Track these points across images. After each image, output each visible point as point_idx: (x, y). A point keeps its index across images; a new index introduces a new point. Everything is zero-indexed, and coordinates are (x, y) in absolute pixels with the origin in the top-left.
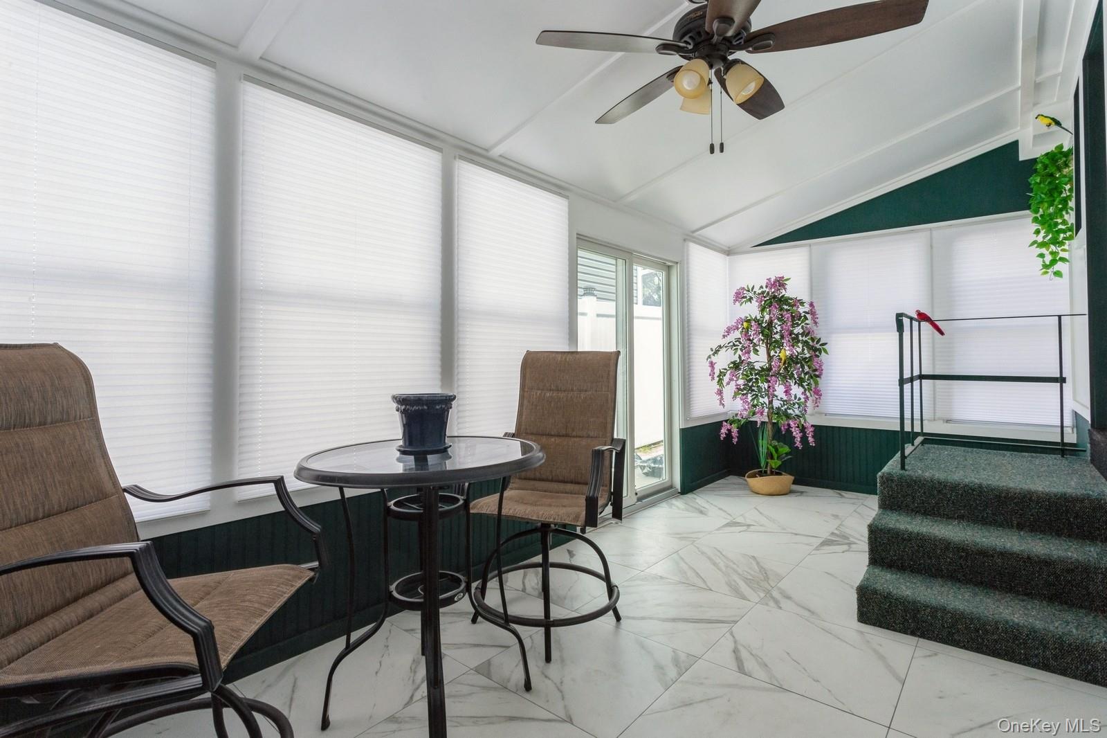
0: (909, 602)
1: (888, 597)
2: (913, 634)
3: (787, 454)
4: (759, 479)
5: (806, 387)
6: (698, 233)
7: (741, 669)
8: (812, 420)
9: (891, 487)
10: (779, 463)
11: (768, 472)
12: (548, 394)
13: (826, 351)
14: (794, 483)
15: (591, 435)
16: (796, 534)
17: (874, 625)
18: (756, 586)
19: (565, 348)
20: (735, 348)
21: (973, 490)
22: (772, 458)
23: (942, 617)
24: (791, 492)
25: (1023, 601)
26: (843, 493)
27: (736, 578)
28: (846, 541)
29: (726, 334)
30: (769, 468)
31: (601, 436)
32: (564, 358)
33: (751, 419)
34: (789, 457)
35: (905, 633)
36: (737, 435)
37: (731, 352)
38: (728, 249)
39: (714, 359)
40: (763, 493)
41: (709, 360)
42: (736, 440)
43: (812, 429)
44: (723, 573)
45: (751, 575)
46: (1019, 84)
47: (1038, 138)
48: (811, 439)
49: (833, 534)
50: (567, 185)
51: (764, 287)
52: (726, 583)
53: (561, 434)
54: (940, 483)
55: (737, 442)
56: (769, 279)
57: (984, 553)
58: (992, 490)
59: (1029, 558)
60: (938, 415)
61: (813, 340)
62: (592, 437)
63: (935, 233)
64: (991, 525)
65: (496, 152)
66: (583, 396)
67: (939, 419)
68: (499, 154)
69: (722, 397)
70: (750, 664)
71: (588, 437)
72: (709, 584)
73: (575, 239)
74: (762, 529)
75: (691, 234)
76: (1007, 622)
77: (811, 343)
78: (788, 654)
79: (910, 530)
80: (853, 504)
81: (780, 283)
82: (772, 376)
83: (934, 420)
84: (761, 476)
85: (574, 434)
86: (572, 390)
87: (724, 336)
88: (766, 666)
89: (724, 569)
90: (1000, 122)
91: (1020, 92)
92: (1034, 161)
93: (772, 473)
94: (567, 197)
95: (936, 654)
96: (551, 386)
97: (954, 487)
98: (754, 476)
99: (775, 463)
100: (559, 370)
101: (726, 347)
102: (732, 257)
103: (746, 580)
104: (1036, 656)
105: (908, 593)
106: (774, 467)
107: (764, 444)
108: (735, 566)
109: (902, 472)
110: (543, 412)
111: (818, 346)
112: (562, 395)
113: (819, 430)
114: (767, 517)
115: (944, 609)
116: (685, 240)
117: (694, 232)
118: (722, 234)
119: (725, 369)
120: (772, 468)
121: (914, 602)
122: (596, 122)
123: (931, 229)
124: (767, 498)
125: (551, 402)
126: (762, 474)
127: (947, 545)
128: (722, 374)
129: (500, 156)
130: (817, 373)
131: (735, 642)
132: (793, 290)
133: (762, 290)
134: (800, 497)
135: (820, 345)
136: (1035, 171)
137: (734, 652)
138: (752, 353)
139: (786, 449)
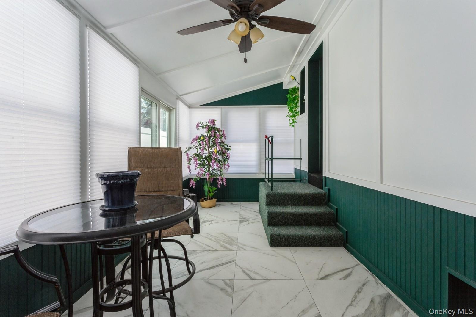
0: (286, 236)
1: (280, 236)
2: (287, 246)
3: (215, 190)
4: (205, 202)
5: (221, 163)
6: (182, 96)
7: (251, 278)
8: (225, 176)
9: (270, 198)
10: (213, 194)
11: (208, 198)
12: (146, 170)
13: (230, 150)
14: (217, 201)
15: (172, 190)
16: (229, 221)
17: (276, 247)
18: (231, 244)
19: (137, 146)
20: (197, 148)
21: (293, 195)
22: (210, 193)
23: (295, 238)
24: (216, 205)
25: (310, 227)
26: (232, 203)
27: (222, 243)
28: (246, 220)
29: (192, 142)
30: (208, 197)
31: (177, 189)
32: (153, 151)
33: (201, 178)
34: (216, 191)
35: (285, 247)
36: (195, 185)
37: (195, 150)
38: (189, 105)
39: (188, 152)
40: (207, 207)
41: (186, 153)
42: (195, 187)
43: (225, 180)
44: (216, 242)
45: (227, 240)
46: (291, 64)
47: (290, 83)
48: (225, 184)
49: (240, 218)
50: (139, 61)
51: (207, 123)
52: (220, 246)
53: (156, 190)
54: (284, 194)
55: (195, 188)
56: (210, 120)
57: (301, 215)
58: (298, 194)
59: (311, 214)
60: (261, 172)
61: (226, 145)
62: (173, 190)
63: (261, 109)
64: (297, 206)
65: (109, 31)
66: (166, 170)
67: (261, 173)
68: (110, 33)
69: (190, 169)
70: (253, 275)
71: (171, 190)
72: (215, 249)
73: (141, 90)
74: (216, 221)
75: (179, 96)
76: (312, 235)
77: (225, 146)
78: (260, 266)
79: (280, 211)
80: (238, 206)
81: (213, 122)
82: (213, 159)
83: (260, 173)
84: (206, 201)
85: (163, 189)
86: (160, 167)
87: (191, 143)
88: (257, 273)
89: (215, 240)
90: (278, 76)
91: (289, 67)
92: (288, 90)
93: (210, 199)
94: (138, 67)
95: (296, 251)
96: (147, 166)
97: (288, 195)
98: (202, 201)
99: (211, 195)
100: (152, 157)
101: (193, 147)
102: (191, 109)
103: (226, 243)
104: (319, 243)
105: (285, 233)
106: (210, 196)
107: (207, 187)
108: (218, 238)
109: (272, 192)
110: (144, 180)
111: (228, 148)
112: (154, 170)
113: (228, 180)
114: (214, 216)
115: (296, 236)
116: (177, 99)
117: (181, 96)
118: (189, 99)
119: (192, 157)
120: (210, 197)
121: (288, 236)
122: (177, 32)
123: (260, 107)
124: (209, 209)
125: (148, 174)
126: (206, 200)
127: (290, 214)
128: (190, 159)
129: (111, 34)
130: (228, 158)
131: (241, 268)
132: (218, 125)
133: (206, 124)
134: (219, 207)
135: (229, 147)
136: (289, 93)
137: (244, 272)
138: (204, 150)
139: (215, 189)
